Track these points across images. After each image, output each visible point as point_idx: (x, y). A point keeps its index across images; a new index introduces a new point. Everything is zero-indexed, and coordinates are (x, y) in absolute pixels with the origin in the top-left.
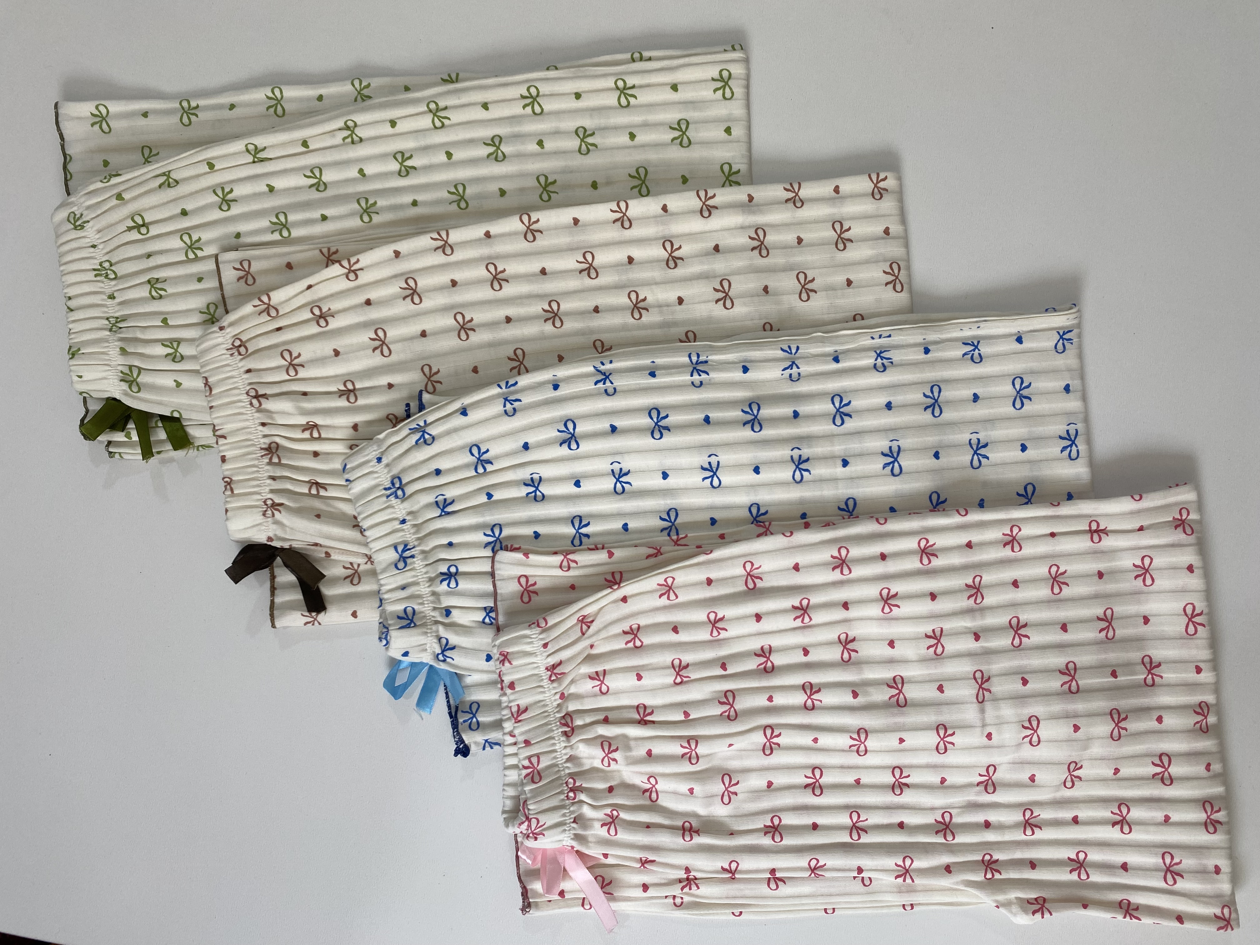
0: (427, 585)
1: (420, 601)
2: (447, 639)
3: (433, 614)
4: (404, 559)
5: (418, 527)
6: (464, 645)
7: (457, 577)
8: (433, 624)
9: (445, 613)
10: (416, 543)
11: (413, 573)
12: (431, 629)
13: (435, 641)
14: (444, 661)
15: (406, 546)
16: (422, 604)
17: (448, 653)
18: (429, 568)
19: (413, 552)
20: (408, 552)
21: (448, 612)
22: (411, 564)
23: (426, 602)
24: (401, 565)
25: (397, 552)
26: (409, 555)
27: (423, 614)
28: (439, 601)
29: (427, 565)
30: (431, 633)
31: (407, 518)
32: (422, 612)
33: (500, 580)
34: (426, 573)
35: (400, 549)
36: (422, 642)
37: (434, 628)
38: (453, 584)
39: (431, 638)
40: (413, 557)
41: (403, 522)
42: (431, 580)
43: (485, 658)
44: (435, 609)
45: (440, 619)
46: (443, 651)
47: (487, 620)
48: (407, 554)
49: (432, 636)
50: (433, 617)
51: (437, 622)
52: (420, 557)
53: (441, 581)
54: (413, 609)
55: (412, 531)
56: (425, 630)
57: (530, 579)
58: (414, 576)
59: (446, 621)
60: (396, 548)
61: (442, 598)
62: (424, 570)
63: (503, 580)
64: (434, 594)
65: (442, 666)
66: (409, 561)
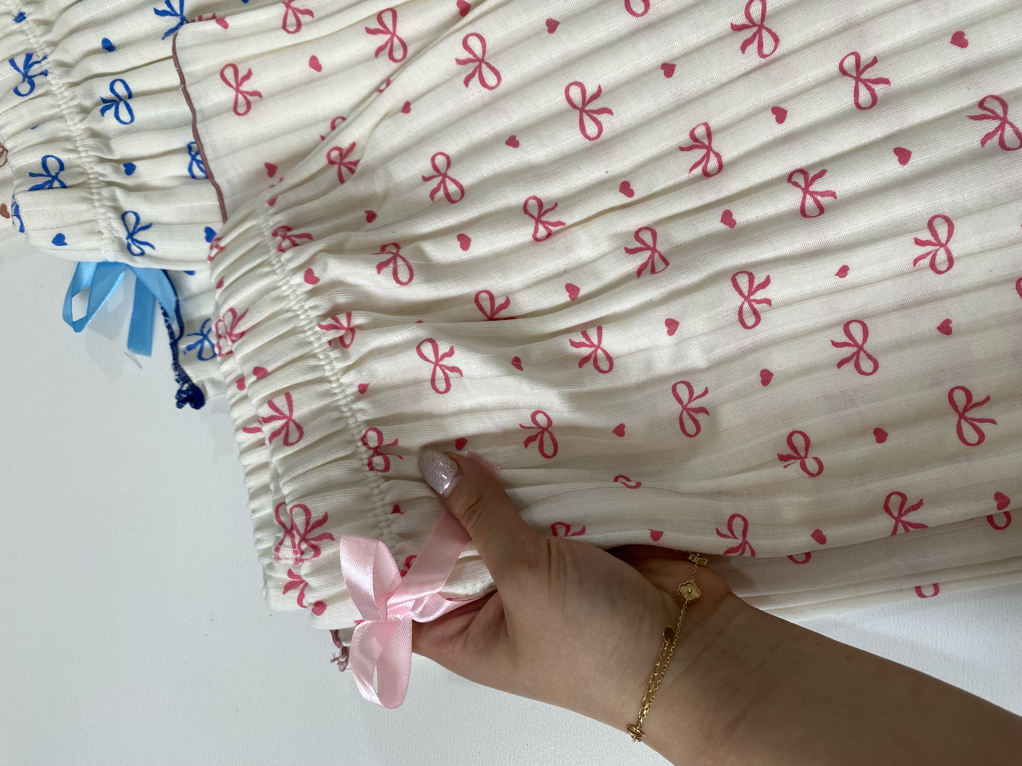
0: (78, 118)
1: (70, 146)
2: (136, 214)
3: (99, 169)
4: (30, 80)
5: (47, 24)
6: (164, 218)
7: (131, 102)
8: (103, 187)
9: (123, 168)
10: (47, 51)
11: (48, 101)
12: (99, 194)
13: (111, 215)
14: (142, 254)
15: (29, 56)
16: (75, 151)
17: (140, 236)
18: (78, 90)
19: (45, 66)
20: (36, 66)
21: (130, 168)
22: (42, 85)
23: (81, 149)
24: (25, 88)
25: (16, 68)
26: (39, 71)
27: (80, 170)
28: (109, 149)
29: (73, 85)
30: (99, 200)
31: (25, 10)
32: (78, 166)
33: (193, 84)
34: (72, 99)
35: (20, 62)
36: (86, 217)
37: (105, 192)
38: (124, 115)
39: (102, 210)
40: (45, 73)
41: (21, 17)
42: (84, 111)
43: (204, 235)
44: (102, 161)
45: (114, 178)
46: (131, 235)
47: (197, 171)
48: (35, 70)
49: (103, 206)
50: (102, 175)
51: (110, 184)
52: (57, 71)
53: (103, 111)
54: (59, 161)
55: (38, 31)
56: (88, 196)
57: (240, 67)
58: (53, 106)
59: (129, 181)
60: (12, 62)
61: (114, 144)
62: (68, 94)
63: (198, 82)
64: (94, 134)
65: (140, 263)
66: (37, 80)
